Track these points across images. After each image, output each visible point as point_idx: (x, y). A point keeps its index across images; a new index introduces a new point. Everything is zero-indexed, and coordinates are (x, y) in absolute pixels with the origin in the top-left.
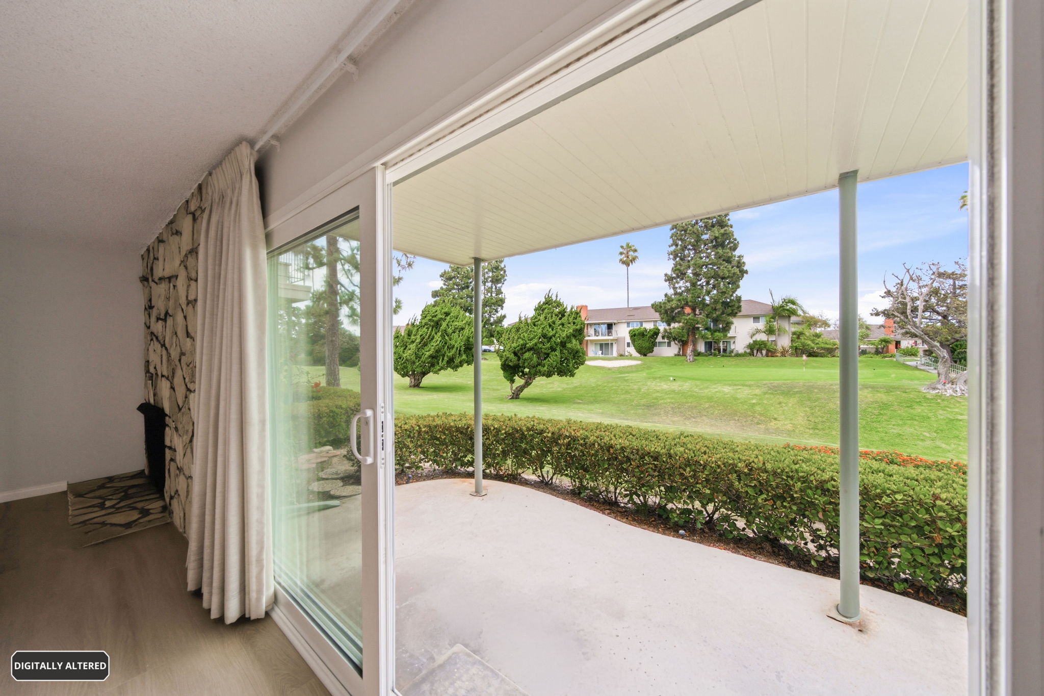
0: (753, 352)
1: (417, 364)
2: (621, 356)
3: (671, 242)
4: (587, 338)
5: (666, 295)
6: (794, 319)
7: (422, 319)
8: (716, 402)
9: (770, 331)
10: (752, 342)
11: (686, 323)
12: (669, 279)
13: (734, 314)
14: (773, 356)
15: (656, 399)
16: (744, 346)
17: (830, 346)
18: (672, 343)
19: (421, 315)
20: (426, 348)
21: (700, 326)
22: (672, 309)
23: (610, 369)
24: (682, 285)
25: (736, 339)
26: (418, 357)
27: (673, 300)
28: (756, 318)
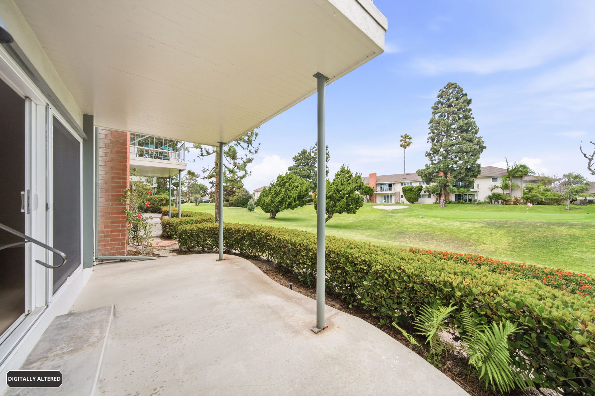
0: (491, 201)
1: (272, 206)
2: (397, 203)
3: (429, 131)
4: (375, 193)
5: (426, 165)
6: (526, 179)
7: (277, 181)
8: (446, 231)
9: (505, 187)
10: (491, 195)
11: (439, 182)
12: (429, 155)
13: (475, 176)
14: (508, 204)
15: (407, 228)
16: (485, 197)
17: (557, 198)
18: (432, 195)
19: (277, 180)
20: (278, 197)
21: (449, 184)
22: (430, 174)
23: (386, 211)
24: (437, 158)
25: (479, 193)
26: (273, 202)
27: (430, 168)
28: (495, 179)
